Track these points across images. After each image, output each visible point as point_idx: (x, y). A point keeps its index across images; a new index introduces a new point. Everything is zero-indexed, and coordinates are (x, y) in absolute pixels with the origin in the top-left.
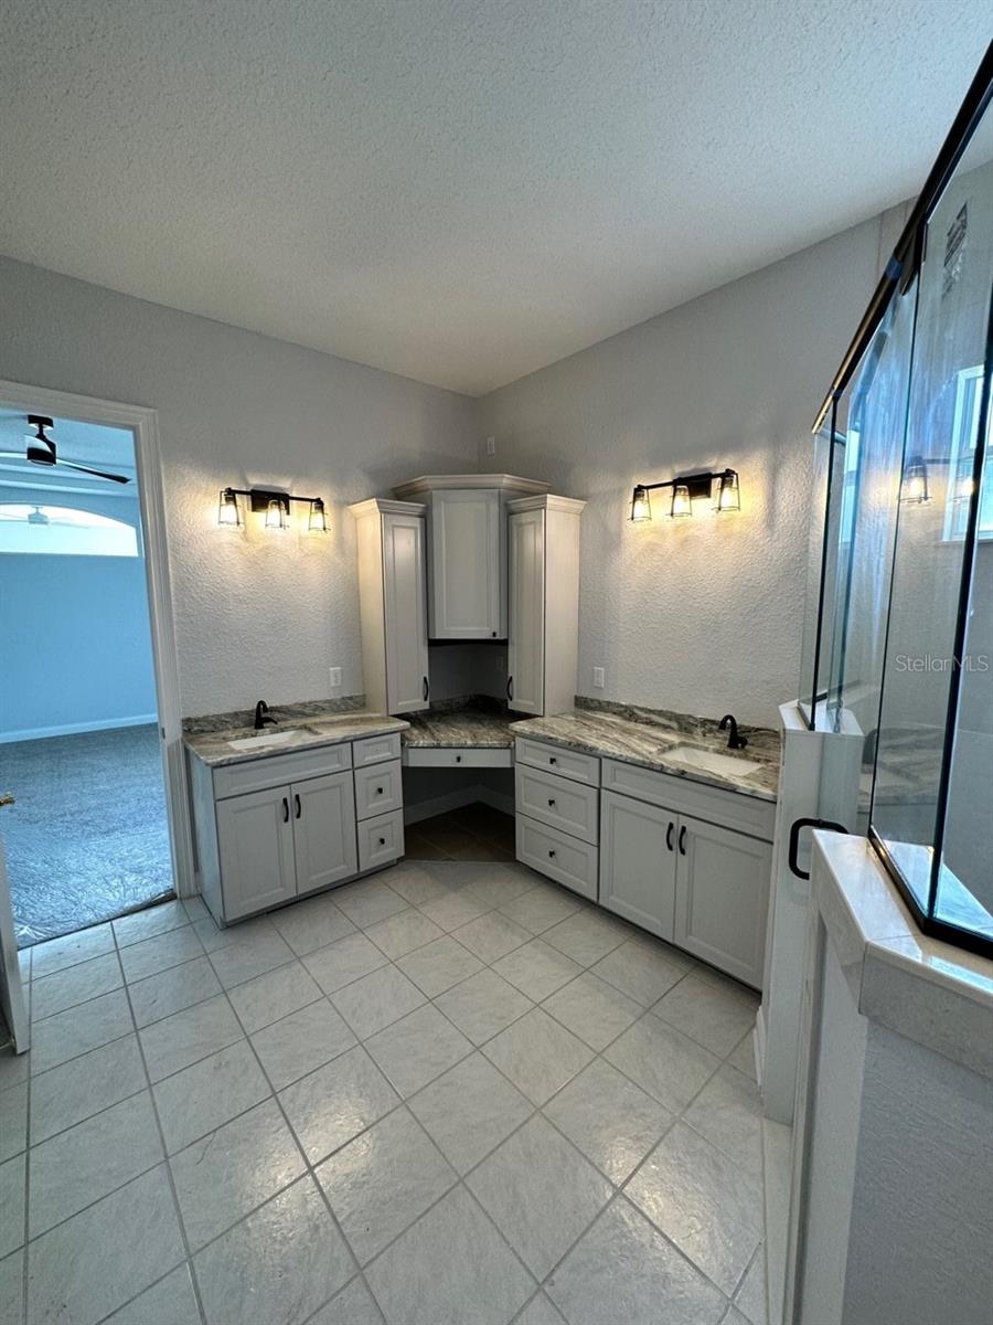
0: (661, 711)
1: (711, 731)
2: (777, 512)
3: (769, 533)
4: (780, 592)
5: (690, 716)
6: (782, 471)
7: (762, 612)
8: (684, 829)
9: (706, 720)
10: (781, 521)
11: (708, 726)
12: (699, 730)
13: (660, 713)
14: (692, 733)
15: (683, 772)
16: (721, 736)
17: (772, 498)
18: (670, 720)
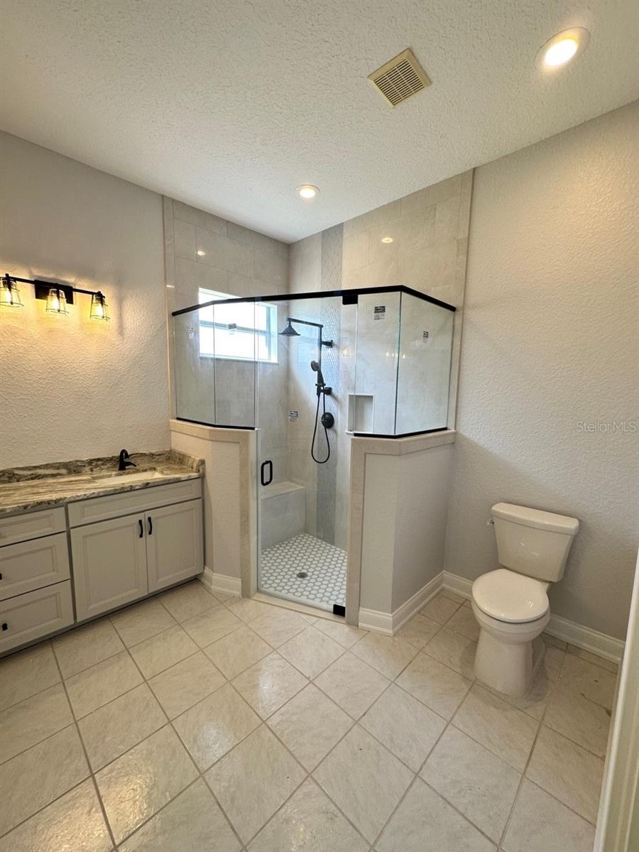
0: (47, 465)
1: (97, 466)
2: (125, 327)
3: (121, 338)
4: (132, 373)
5: (77, 461)
6: (125, 303)
7: (121, 386)
8: (149, 519)
9: (93, 460)
10: (128, 332)
11: (95, 463)
12: (87, 468)
13: (47, 466)
14: (81, 472)
15: (148, 484)
16: (105, 467)
17: (120, 317)
18: (58, 468)
